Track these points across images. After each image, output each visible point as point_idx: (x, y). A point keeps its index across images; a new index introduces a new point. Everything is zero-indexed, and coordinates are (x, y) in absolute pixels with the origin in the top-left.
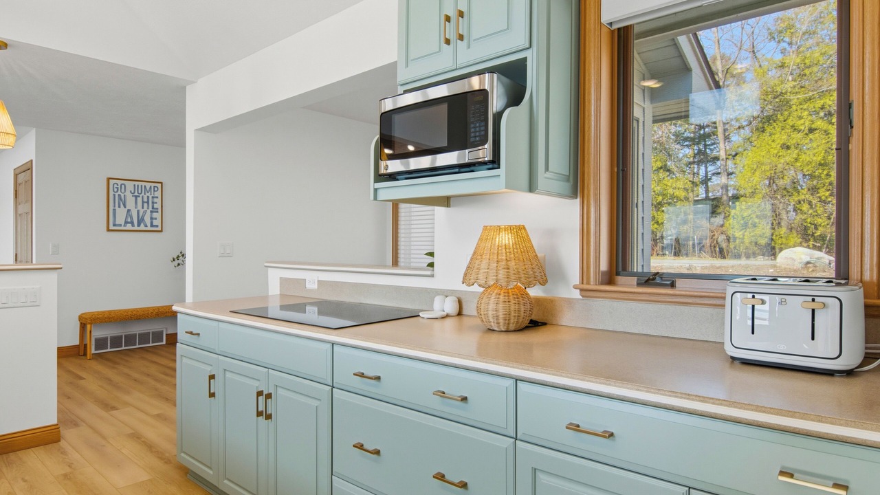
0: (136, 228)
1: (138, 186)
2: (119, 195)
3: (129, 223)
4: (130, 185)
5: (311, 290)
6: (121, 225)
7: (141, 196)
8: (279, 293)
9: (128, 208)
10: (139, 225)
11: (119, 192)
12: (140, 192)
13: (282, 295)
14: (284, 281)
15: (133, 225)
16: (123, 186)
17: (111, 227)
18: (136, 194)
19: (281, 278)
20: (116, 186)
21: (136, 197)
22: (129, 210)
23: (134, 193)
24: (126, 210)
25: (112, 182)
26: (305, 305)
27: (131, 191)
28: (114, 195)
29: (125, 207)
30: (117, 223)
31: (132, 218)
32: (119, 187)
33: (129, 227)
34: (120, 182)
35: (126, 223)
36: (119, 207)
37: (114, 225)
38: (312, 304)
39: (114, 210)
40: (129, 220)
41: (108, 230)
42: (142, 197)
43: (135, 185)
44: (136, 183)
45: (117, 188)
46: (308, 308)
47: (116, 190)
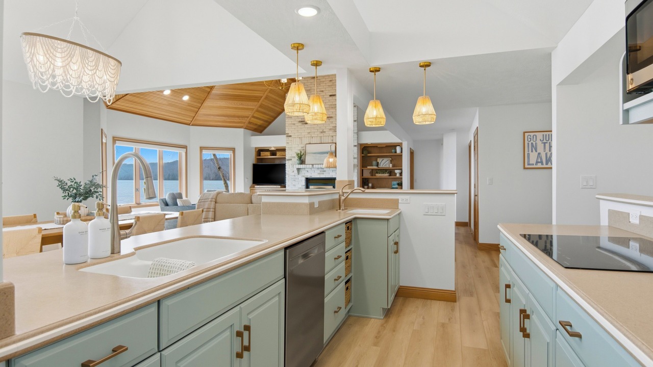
0: (545, 166)
1: (546, 135)
2: (532, 143)
3: (539, 162)
4: (540, 136)
5: (634, 225)
6: (533, 164)
7: (548, 142)
8: (607, 225)
9: (538, 152)
10: (547, 164)
11: (532, 141)
12: (547, 139)
13: (610, 227)
14: (612, 213)
15: (542, 164)
16: (535, 136)
17: (526, 166)
18: (545, 141)
19: (609, 210)
20: (529, 137)
21: (545, 143)
22: (539, 154)
23: (543, 140)
24: (537, 153)
25: (526, 134)
26: (629, 239)
27: (540, 140)
28: (528, 144)
29: (536, 151)
30: (530, 163)
31: (541, 159)
32: (532, 137)
33: (539, 165)
34: (532, 134)
35: (537, 162)
36: (532, 152)
37: (529, 164)
38: (635, 239)
39: (528, 154)
40: (539, 160)
41: (525, 168)
42: (550, 143)
43: (543, 135)
44: (545, 133)
45: (531, 138)
46: (631, 243)
47: (529, 140)
